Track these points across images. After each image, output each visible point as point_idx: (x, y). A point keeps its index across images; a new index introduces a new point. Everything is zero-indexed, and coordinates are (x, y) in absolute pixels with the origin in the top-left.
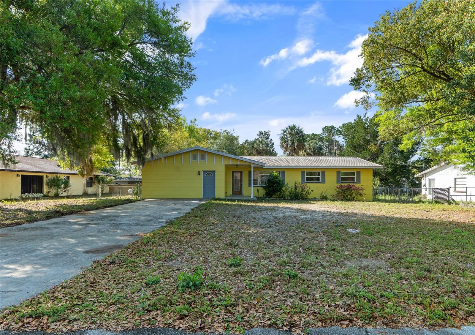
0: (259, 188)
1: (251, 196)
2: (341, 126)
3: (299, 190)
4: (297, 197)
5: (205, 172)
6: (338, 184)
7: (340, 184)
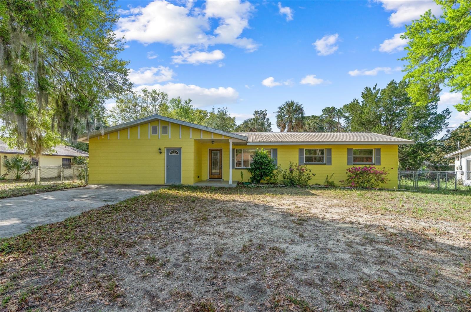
0: (243, 171)
1: (228, 181)
2: (342, 107)
3: (296, 173)
4: (293, 184)
5: (168, 150)
6: (349, 166)
7: (352, 166)
